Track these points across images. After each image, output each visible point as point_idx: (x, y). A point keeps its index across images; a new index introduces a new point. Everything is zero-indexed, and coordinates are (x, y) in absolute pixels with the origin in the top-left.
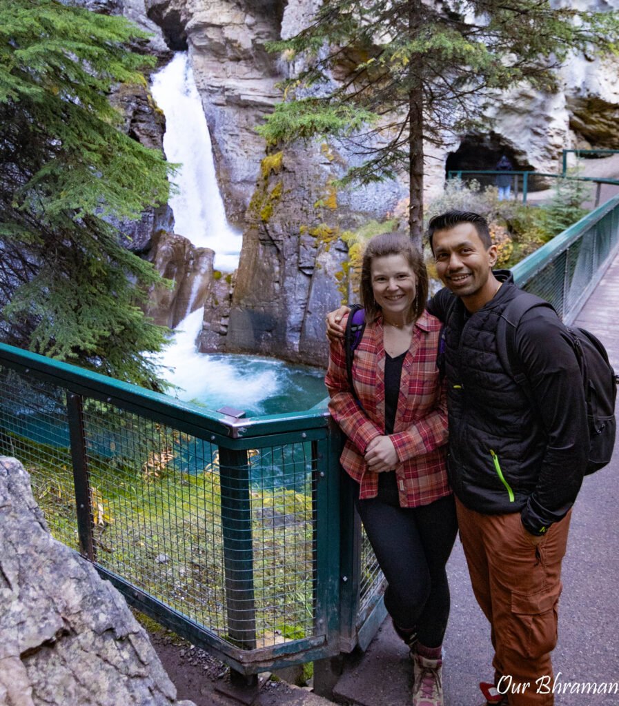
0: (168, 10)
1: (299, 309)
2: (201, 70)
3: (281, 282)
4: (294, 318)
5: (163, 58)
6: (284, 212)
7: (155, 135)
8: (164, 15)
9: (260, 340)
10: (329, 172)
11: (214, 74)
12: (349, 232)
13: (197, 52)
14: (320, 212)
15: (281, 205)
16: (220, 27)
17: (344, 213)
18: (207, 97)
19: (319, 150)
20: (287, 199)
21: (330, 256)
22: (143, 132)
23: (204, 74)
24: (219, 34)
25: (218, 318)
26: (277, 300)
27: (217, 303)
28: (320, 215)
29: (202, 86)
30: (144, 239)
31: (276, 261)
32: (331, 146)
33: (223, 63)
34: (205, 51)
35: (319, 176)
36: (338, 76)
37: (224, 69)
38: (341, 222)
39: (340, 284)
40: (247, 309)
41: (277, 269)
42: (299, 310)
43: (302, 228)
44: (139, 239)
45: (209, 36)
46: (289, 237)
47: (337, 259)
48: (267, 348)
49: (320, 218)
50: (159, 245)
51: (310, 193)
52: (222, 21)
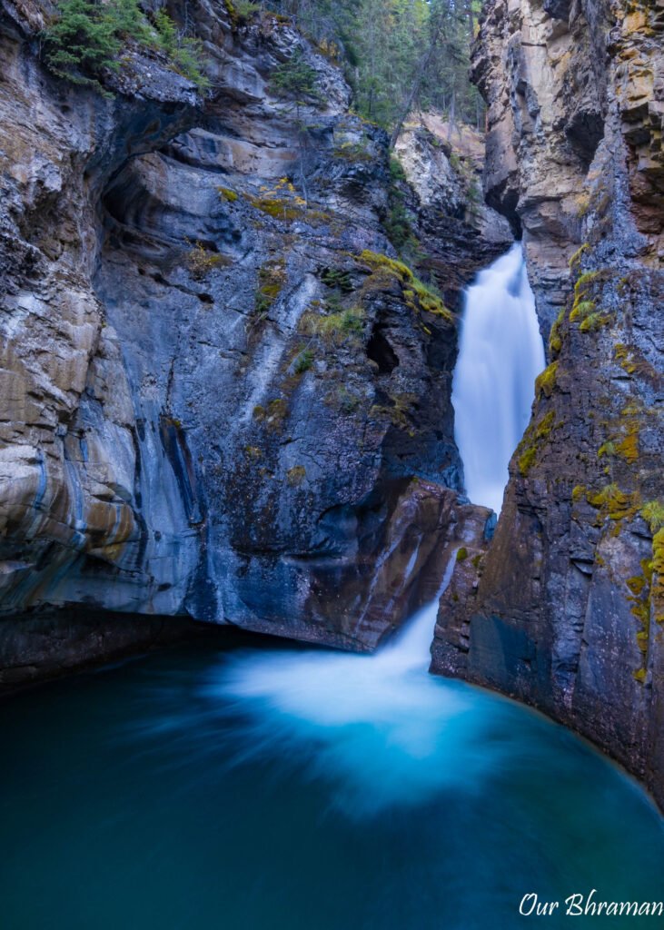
0: (505, 192)
1: (572, 632)
2: (534, 260)
3: (543, 579)
4: (562, 648)
5: (497, 251)
6: (552, 461)
7: (413, 343)
8: (502, 198)
9: (515, 673)
10: (629, 393)
11: (550, 264)
12: (655, 504)
13: (532, 237)
14: (607, 464)
15: (548, 448)
16: (557, 199)
17: (651, 467)
18: (542, 295)
19: (610, 355)
20: (558, 438)
21: (620, 546)
22: (397, 340)
23: (538, 265)
24: (556, 209)
25: (458, 622)
26: (537, 611)
27: (456, 599)
28: (606, 470)
29: (536, 281)
30: (363, 490)
31: (537, 543)
32: (632, 347)
33: (564, 248)
34: (540, 235)
35: (609, 400)
36: (645, 225)
37: (564, 256)
38: (643, 485)
39: (637, 599)
40: (493, 617)
41: (539, 556)
42: (571, 634)
43: (576, 490)
44: (357, 489)
45: (544, 214)
46: (557, 504)
47: (633, 553)
48: (525, 688)
49: (606, 475)
50: (401, 499)
51: (592, 429)
52: (559, 191)
